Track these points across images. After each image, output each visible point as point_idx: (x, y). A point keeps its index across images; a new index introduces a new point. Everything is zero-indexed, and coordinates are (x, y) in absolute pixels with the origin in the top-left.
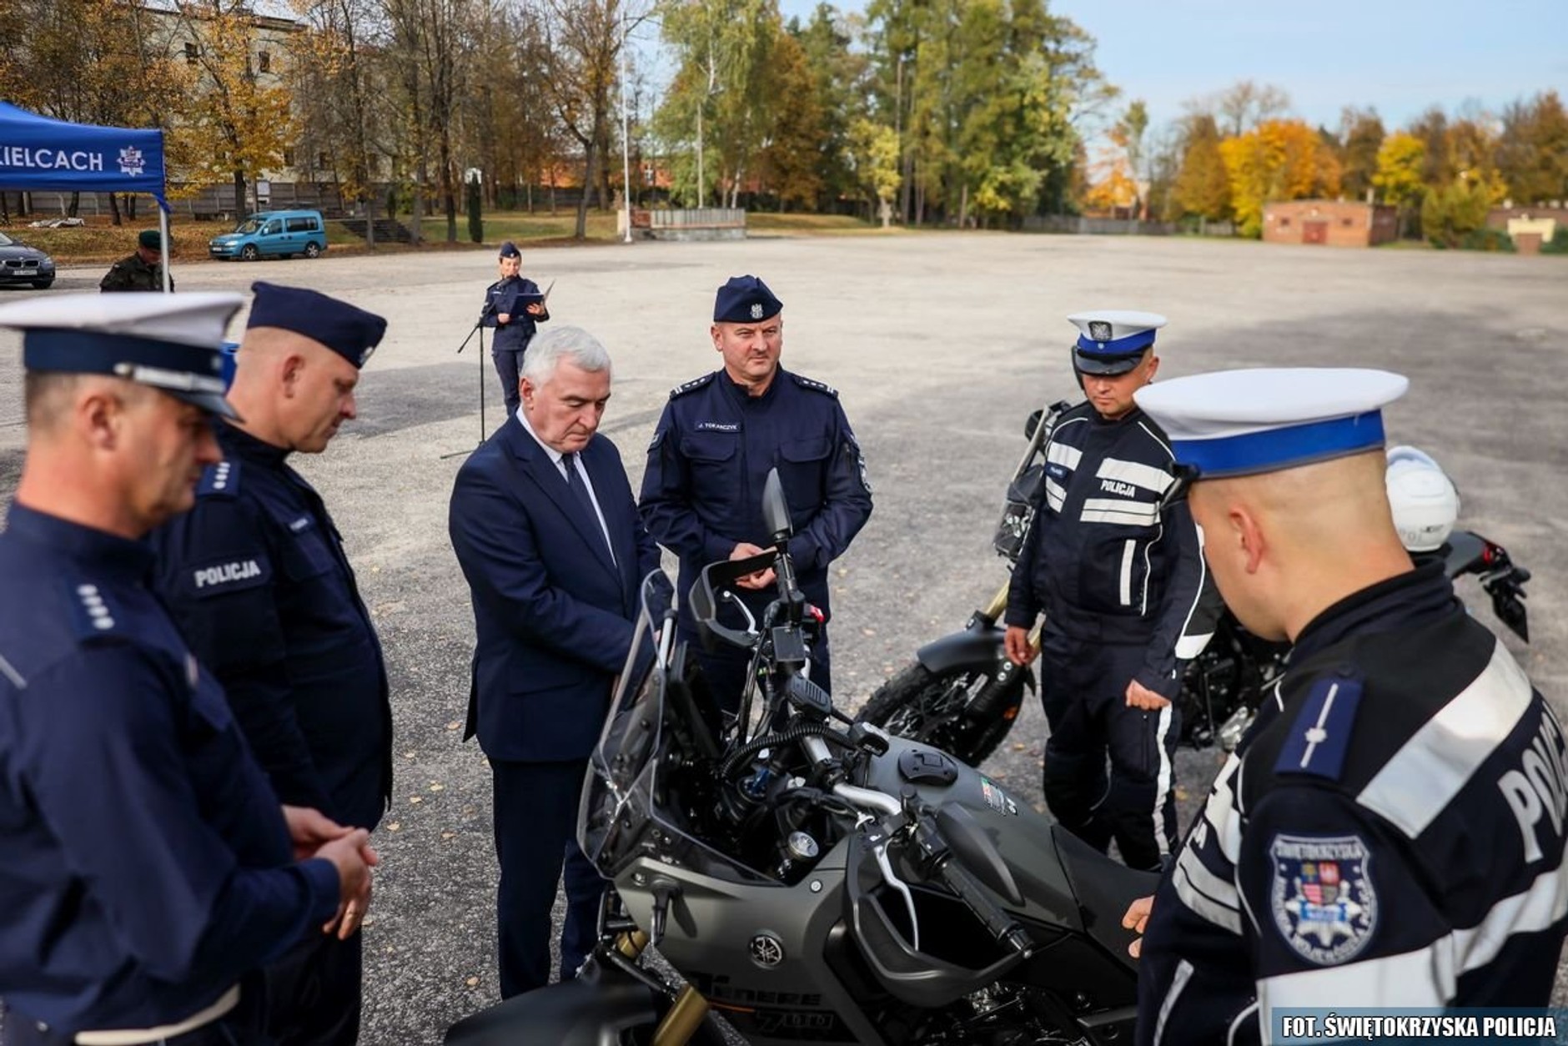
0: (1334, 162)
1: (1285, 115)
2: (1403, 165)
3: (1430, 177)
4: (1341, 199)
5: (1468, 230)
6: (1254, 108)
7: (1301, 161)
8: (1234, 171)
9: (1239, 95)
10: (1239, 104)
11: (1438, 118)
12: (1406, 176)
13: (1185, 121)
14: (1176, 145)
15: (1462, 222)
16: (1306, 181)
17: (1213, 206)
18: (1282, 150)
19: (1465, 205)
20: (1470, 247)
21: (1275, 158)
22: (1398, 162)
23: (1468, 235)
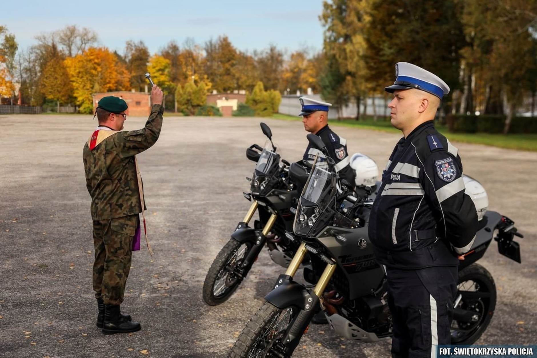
0: (126, 71)
1: (96, 45)
2: (161, 72)
3: (174, 79)
4: (133, 91)
5: (198, 105)
6: (78, 41)
7: (109, 71)
8: (73, 76)
9: (69, 33)
10: (69, 39)
11: (175, 48)
12: (163, 78)
13: (39, 47)
14: (35, 61)
15: (195, 102)
16: (113, 81)
17: (63, 96)
18: (99, 64)
19: (195, 93)
20: (200, 114)
21: (95, 69)
22: (159, 70)
23: (199, 108)
